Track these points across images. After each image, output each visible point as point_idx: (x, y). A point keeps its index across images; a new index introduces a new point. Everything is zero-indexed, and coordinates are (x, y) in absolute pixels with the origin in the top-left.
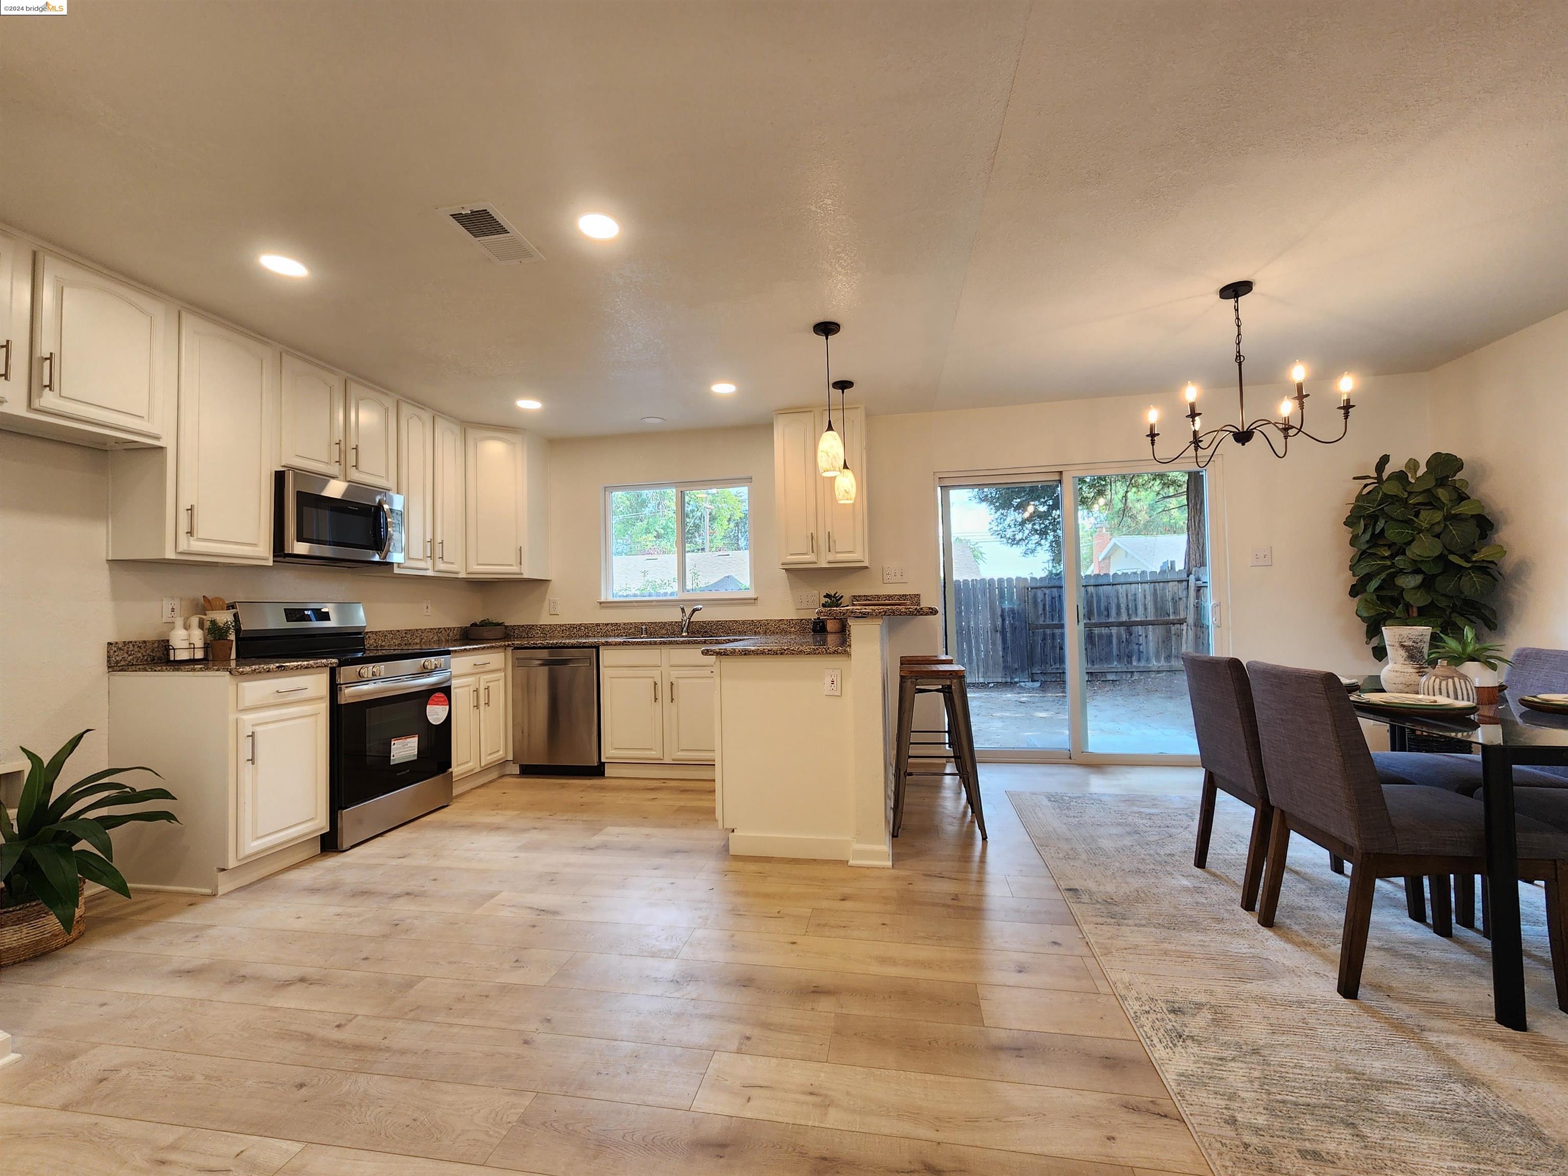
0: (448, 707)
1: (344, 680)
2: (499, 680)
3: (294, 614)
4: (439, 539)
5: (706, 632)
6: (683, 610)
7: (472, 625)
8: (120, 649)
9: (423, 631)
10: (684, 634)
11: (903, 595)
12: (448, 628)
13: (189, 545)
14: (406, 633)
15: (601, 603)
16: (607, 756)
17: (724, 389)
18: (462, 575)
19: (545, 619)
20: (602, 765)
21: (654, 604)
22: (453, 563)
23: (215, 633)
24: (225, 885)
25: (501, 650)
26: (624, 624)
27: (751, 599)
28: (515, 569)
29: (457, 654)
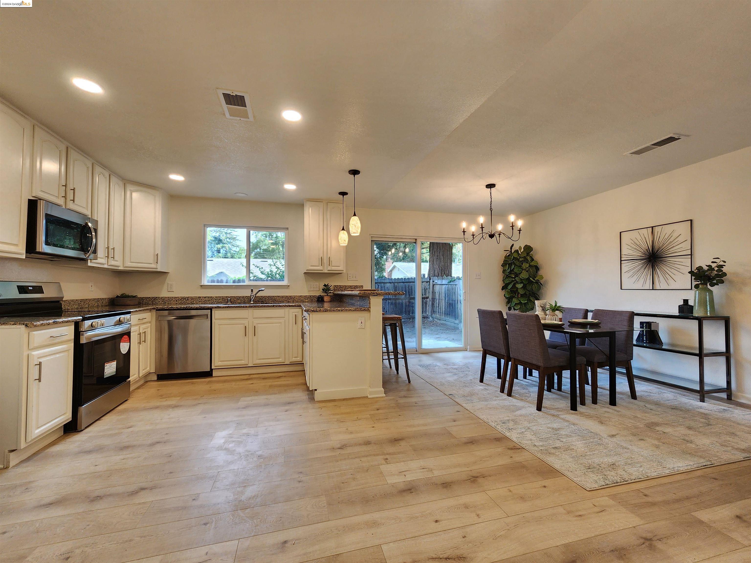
0: (129, 344)
1: (84, 330)
2: (148, 328)
3: (23, 289)
4: (111, 247)
5: (262, 301)
6: (252, 291)
7: (117, 297)
9: (90, 300)
10: (252, 302)
11: (356, 286)
12: (103, 299)
14: (81, 302)
15: (201, 286)
16: (216, 365)
17: (290, 187)
18: (121, 268)
19: (164, 294)
20: (212, 370)
21: (234, 287)
22: (117, 261)
24: (15, 460)
25: (150, 311)
26: (216, 297)
27: (286, 286)
28: (153, 266)
29: (134, 314)
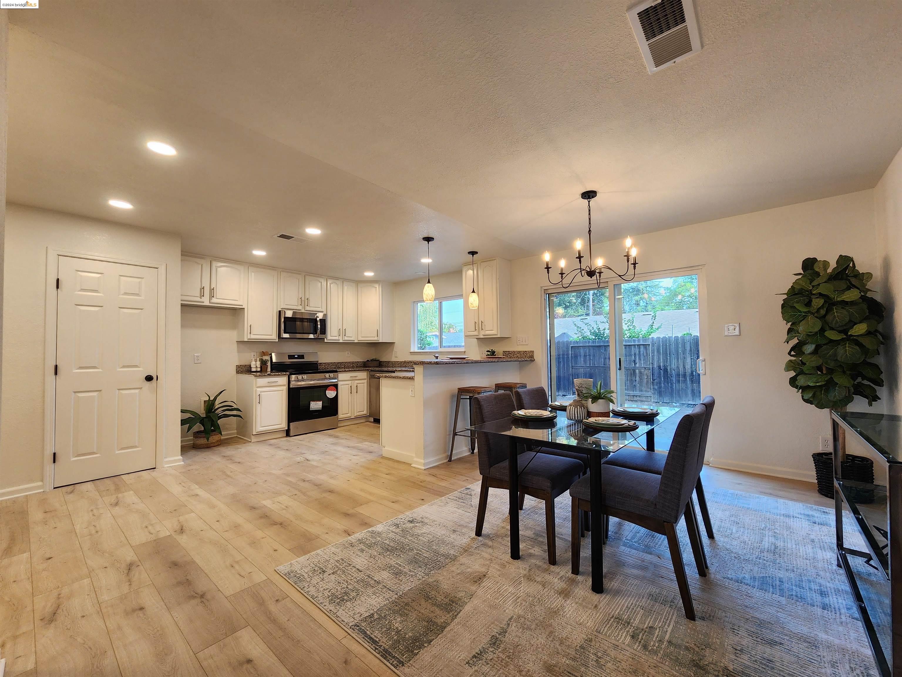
0: (336, 392)
1: (292, 380)
2: (364, 383)
3: (291, 357)
4: (344, 328)
7: (367, 361)
8: (239, 367)
9: (345, 363)
11: (525, 351)
12: (357, 362)
13: (250, 337)
15: (411, 352)
17: (426, 261)
18: (356, 341)
19: (394, 359)
21: (428, 353)
22: (352, 337)
23: (263, 363)
24: (254, 439)
25: (366, 371)
27: (463, 352)
28: (376, 338)
29: (340, 373)
